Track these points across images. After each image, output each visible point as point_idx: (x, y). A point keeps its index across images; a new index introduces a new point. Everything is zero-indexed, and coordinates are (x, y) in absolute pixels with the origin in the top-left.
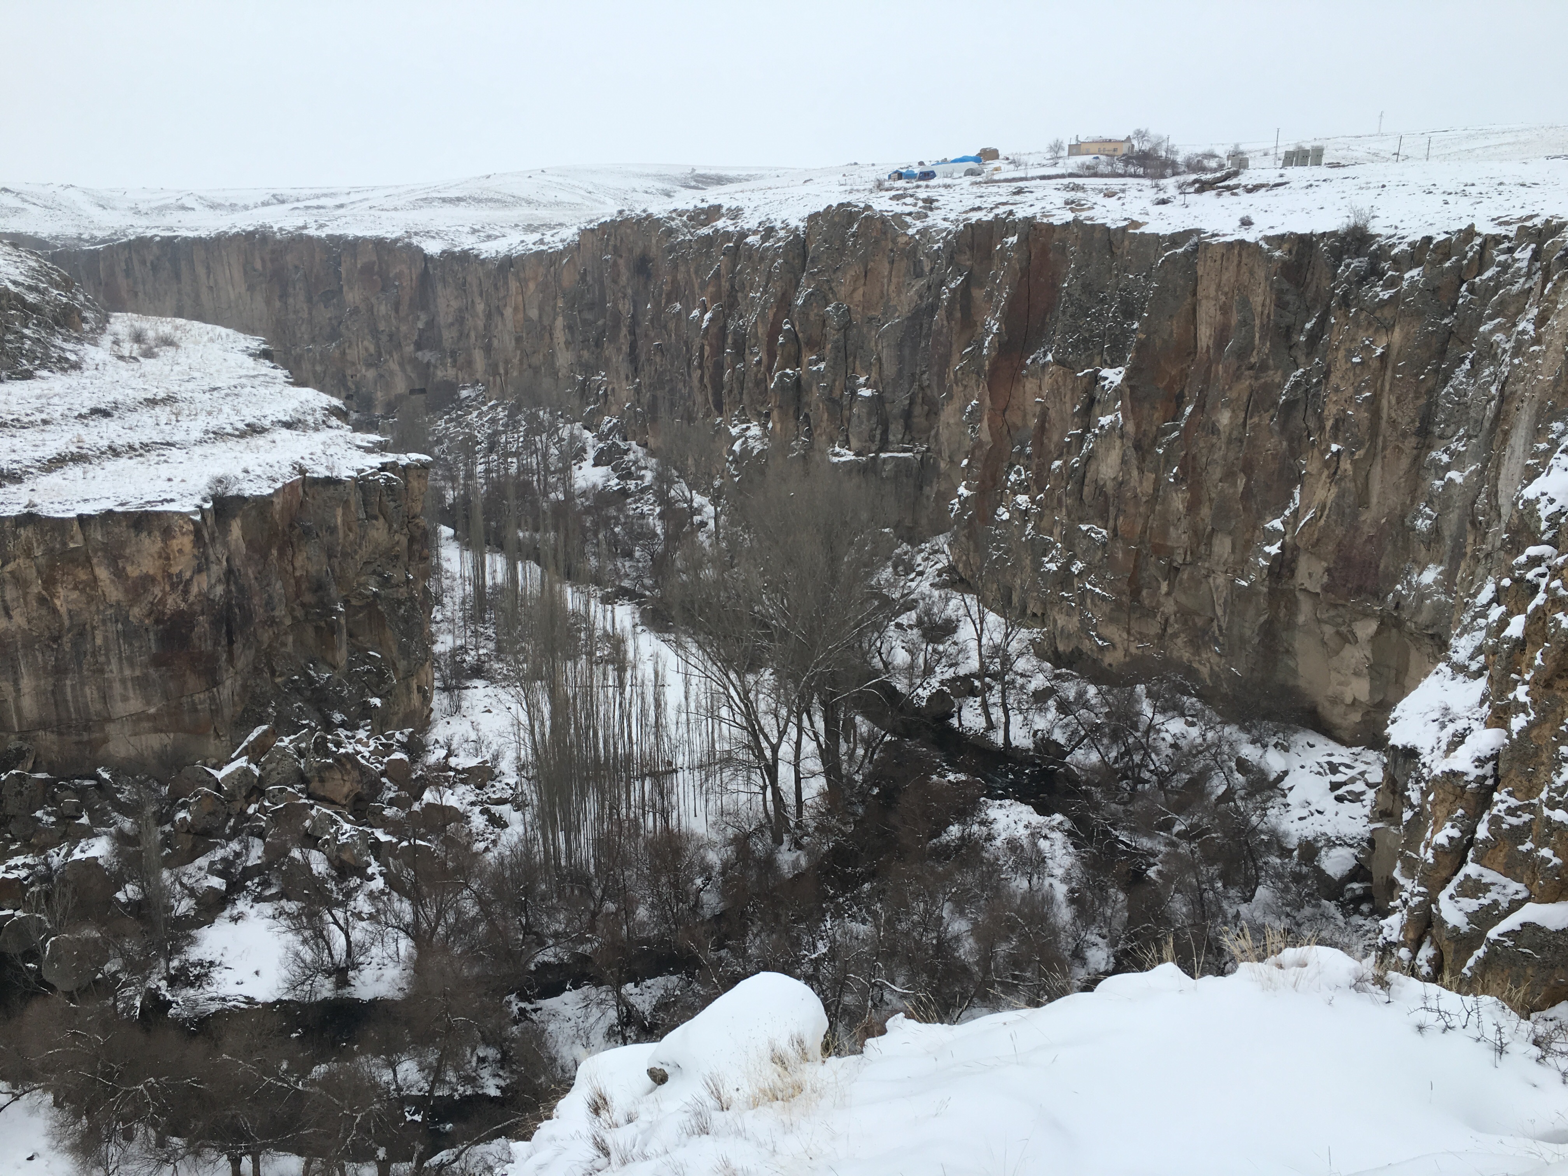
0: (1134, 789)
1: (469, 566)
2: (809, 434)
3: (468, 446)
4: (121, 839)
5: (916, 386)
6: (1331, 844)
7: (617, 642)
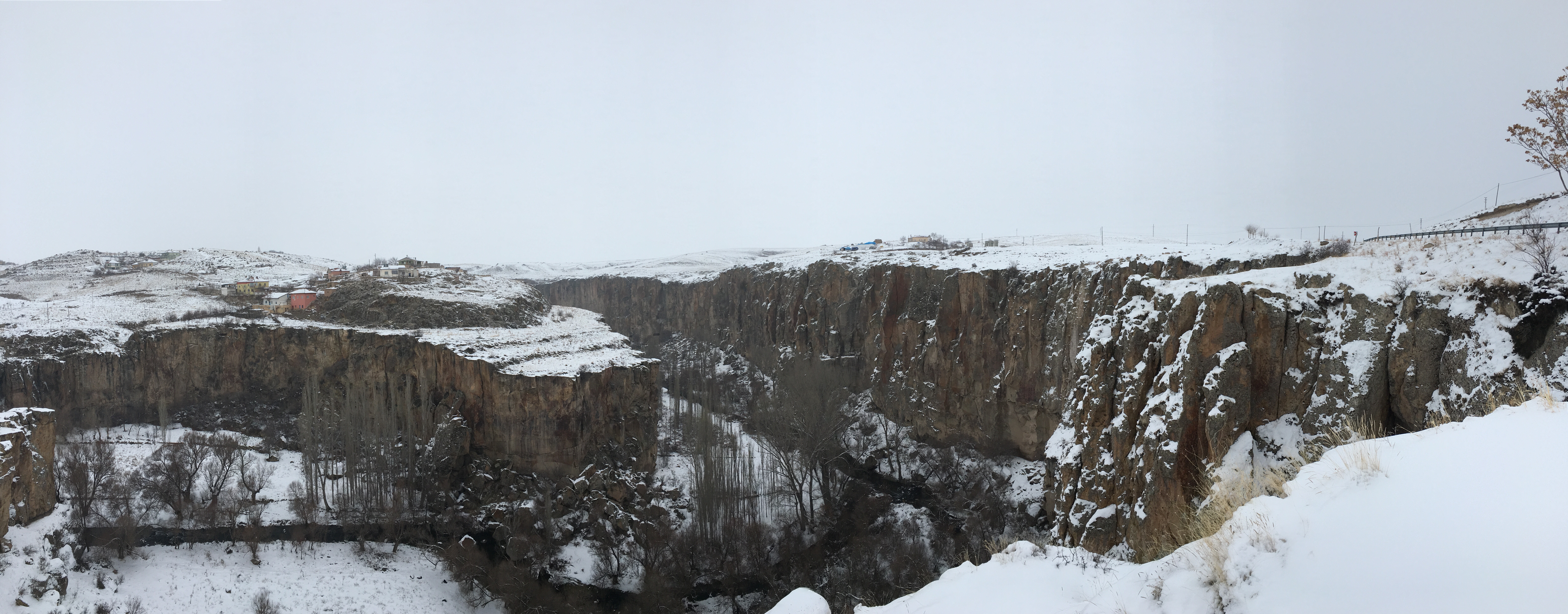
0: (953, 492)
1: (673, 404)
2: (812, 350)
3: (674, 356)
4: (538, 503)
5: (855, 329)
6: (1031, 503)
7: (733, 438)
